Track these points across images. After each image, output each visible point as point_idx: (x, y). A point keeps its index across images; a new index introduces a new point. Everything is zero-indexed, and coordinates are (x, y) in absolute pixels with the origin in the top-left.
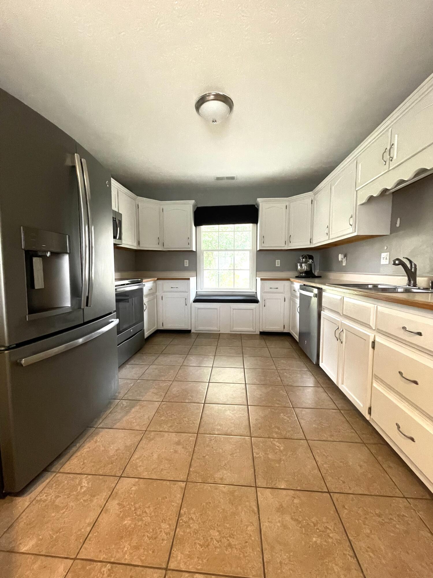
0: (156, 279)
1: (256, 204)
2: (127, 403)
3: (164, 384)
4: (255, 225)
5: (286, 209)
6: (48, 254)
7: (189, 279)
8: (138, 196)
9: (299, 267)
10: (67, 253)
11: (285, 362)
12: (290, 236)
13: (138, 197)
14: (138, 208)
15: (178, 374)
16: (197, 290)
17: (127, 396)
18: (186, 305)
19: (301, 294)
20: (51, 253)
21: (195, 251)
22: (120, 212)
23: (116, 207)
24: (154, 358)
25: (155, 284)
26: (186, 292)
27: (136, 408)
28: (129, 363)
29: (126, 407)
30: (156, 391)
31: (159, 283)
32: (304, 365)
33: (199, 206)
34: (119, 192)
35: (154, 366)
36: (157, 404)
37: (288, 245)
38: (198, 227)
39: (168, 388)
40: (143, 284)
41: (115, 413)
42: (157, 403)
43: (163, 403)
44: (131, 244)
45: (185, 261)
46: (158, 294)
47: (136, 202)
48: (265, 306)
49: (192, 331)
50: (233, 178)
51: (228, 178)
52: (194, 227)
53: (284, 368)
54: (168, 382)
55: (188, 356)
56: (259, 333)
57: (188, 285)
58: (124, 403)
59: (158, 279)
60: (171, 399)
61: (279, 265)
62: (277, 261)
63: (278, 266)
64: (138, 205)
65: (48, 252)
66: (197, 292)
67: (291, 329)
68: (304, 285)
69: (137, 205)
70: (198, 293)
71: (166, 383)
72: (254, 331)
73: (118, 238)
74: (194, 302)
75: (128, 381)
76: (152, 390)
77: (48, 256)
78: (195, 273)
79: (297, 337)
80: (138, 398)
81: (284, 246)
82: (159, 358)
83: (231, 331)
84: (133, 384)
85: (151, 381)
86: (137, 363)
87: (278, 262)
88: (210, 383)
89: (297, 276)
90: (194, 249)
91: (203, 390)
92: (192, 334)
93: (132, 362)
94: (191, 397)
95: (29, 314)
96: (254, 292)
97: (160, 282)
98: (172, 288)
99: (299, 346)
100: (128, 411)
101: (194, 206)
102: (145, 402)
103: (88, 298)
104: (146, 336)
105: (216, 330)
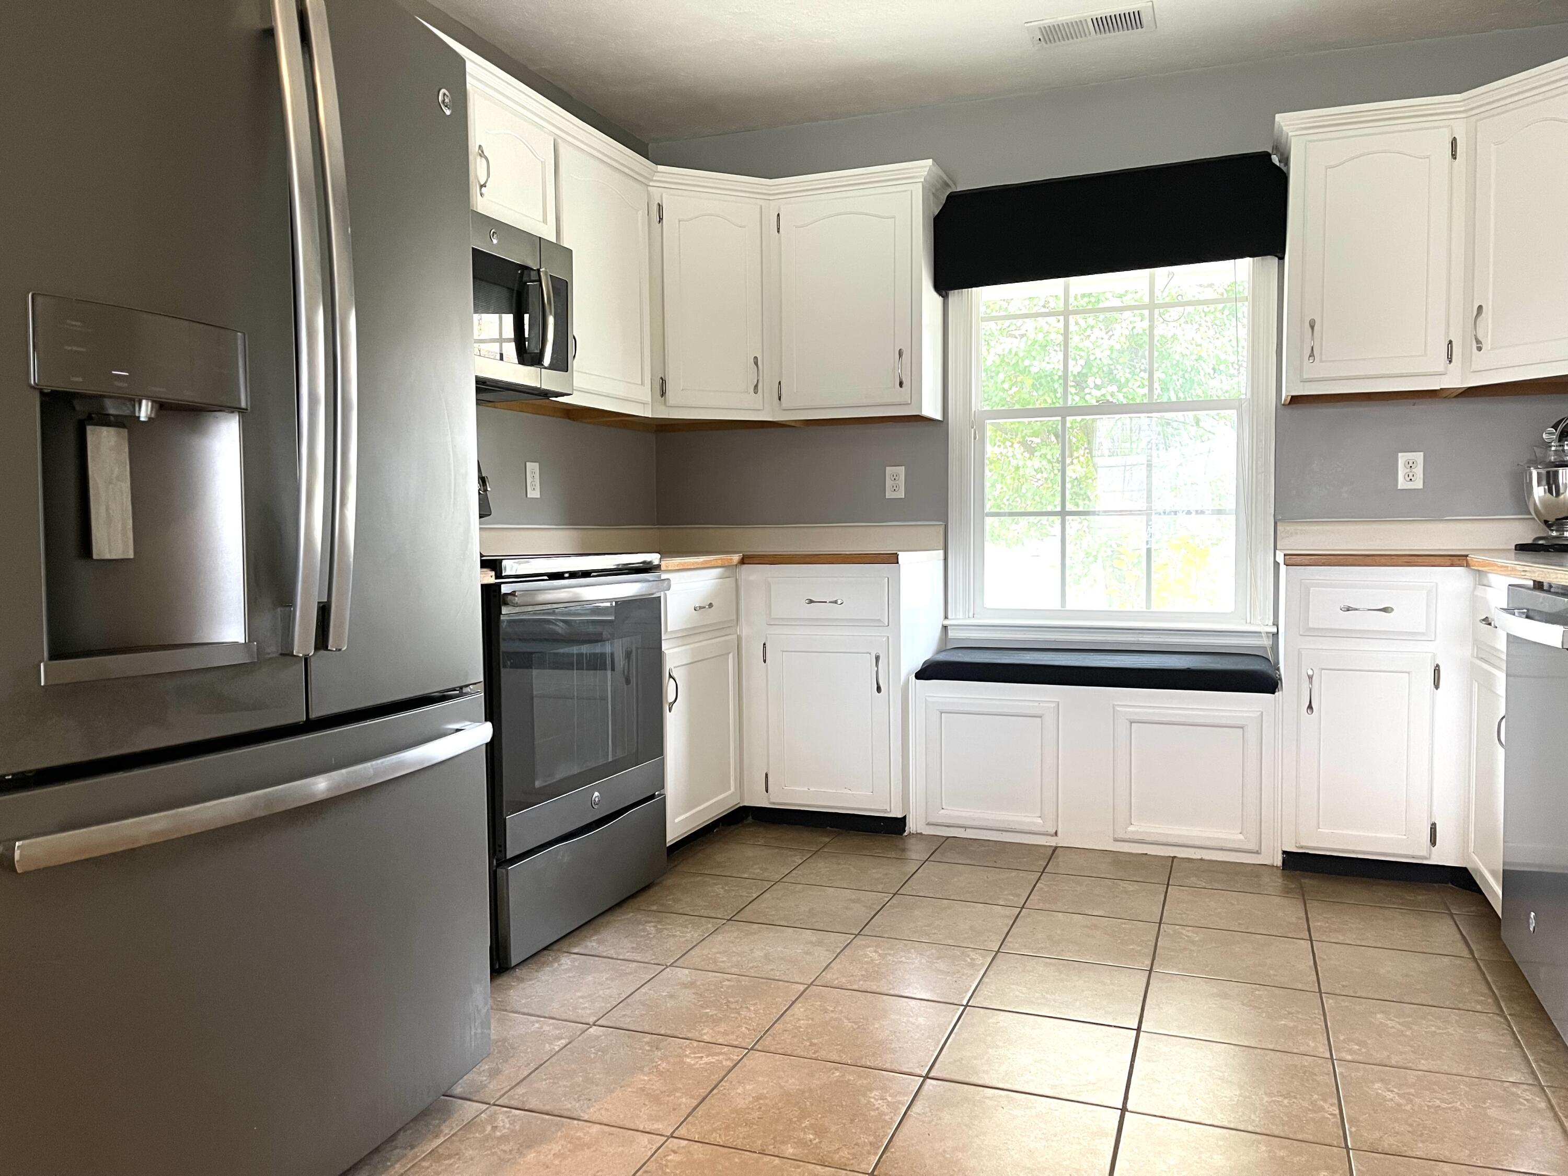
0: (736, 558)
1: (1277, 148)
2: (512, 1123)
3: (705, 1060)
4: (1272, 261)
5: (1454, 156)
6: (145, 411)
7: (893, 559)
8: (657, 164)
9: (1539, 492)
10: (233, 409)
11: (1393, 1024)
12: (1480, 307)
13: (661, 168)
14: (661, 219)
15: (787, 1017)
16: (946, 617)
17: (523, 1095)
18: (879, 689)
19: (1512, 640)
20: (161, 407)
21: (938, 416)
22: (566, 244)
23: (545, 221)
24: (692, 935)
25: (730, 582)
26: (876, 623)
27: (545, 1148)
28: (576, 950)
29: (504, 1139)
30: (657, 1085)
31: (752, 578)
32: (1516, 1051)
33: (962, 186)
34: (562, 149)
35: (683, 974)
36: (644, 1145)
37: (1467, 360)
38: (957, 297)
39: (716, 1078)
40: (664, 576)
41: (450, 1157)
42: (644, 1139)
43: (673, 1143)
44: (621, 393)
45: (889, 470)
46: (745, 630)
47: (648, 193)
48: (1310, 707)
49: (912, 826)
50: (1133, 20)
51: (1104, 24)
52: (930, 299)
53: (1381, 1056)
54: (726, 1049)
55: (859, 941)
56: (1278, 861)
57: (893, 589)
58: (503, 1120)
59: (743, 562)
60: (714, 1130)
61: (1418, 484)
62: (1402, 458)
63: (1410, 486)
64: (660, 206)
65: (144, 402)
66: (945, 628)
67: (1471, 849)
68: (1538, 586)
69: (655, 209)
70: (951, 634)
71: (713, 1055)
72: (1252, 846)
73: (547, 361)
74: (921, 675)
75: (546, 1028)
76: (642, 1078)
77: (142, 419)
78: (934, 532)
79: (1494, 889)
80: (568, 1105)
81: (1441, 369)
82: (719, 938)
83: (1116, 840)
84: (564, 1042)
85: (648, 1038)
86: (612, 953)
87: (1410, 465)
88: (929, 1081)
89: (1529, 541)
90: (931, 409)
91: (884, 1108)
92: (912, 844)
93: (592, 944)
94: (815, 1134)
95: (54, 656)
96: (1258, 634)
97: (755, 574)
98: (811, 601)
99: (1504, 949)
100: (507, 1156)
101: (930, 190)
102: (595, 1129)
103: (324, 611)
104: (673, 834)
105: (1034, 829)
